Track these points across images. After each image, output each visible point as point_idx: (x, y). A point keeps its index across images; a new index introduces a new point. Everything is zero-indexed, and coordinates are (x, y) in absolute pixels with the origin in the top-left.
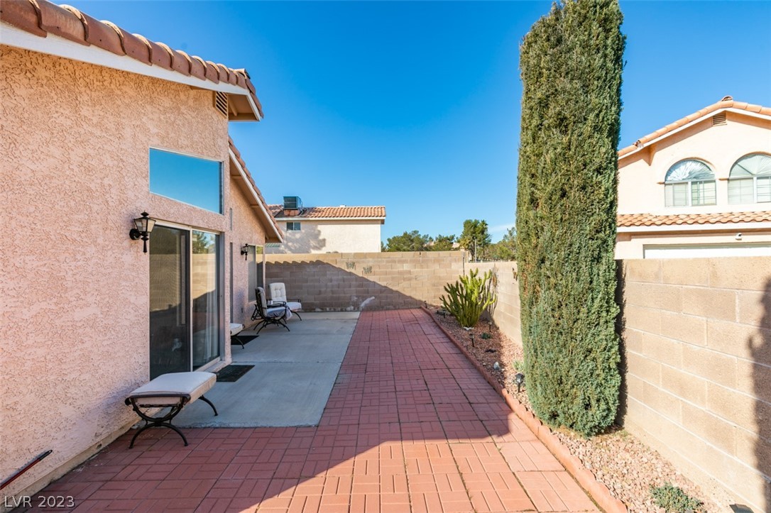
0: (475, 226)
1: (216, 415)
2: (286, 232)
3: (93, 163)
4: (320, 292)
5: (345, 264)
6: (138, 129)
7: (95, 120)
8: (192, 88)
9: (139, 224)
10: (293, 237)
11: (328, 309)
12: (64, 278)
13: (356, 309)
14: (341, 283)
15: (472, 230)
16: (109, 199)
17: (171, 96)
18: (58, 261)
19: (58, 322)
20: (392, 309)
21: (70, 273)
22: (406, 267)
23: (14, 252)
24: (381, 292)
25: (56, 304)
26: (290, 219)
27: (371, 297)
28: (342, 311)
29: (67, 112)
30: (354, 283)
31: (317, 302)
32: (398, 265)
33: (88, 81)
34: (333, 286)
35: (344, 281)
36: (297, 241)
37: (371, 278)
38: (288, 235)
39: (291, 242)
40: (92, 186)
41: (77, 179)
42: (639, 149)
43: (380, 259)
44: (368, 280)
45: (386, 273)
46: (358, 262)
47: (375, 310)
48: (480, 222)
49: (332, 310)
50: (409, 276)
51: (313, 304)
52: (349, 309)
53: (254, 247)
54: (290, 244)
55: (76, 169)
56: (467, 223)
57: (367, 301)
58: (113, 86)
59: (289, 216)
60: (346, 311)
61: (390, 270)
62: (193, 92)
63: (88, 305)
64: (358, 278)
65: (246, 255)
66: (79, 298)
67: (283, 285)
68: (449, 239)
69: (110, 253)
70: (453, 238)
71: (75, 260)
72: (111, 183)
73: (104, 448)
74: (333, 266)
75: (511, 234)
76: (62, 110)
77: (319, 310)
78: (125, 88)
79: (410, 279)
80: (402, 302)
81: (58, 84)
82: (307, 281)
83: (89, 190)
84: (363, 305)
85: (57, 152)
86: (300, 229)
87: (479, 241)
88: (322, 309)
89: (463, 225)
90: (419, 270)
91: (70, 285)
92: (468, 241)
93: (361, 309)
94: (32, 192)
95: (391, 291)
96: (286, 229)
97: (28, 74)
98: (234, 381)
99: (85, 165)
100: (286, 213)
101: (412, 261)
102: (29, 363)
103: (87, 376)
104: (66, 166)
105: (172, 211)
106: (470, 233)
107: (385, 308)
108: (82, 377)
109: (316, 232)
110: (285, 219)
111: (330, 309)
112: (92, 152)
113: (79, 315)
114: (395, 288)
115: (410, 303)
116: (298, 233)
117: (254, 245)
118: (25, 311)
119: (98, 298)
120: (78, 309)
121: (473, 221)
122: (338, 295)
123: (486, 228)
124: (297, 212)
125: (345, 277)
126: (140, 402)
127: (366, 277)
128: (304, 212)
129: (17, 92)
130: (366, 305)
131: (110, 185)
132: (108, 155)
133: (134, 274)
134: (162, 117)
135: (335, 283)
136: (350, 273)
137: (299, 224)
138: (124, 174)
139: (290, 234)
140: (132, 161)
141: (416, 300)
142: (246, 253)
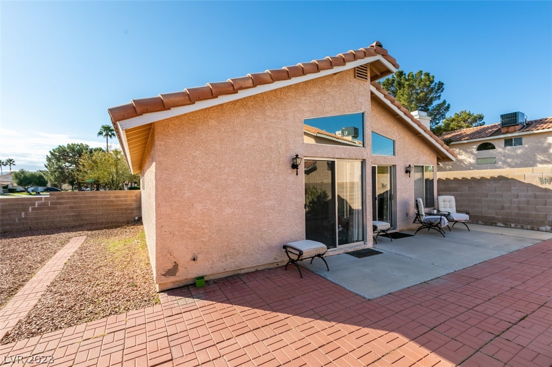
1: (328, 270)
2: (504, 149)
3: (272, 135)
4: (503, 208)
6: (296, 112)
7: (273, 115)
8: (335, 74)
9: (295, 161)
10: (513, 153)
11: (513, 225)
12: (260, 188)
14: (532, 199)
16: (281, 151)
17: (319, 85)
18: (258, 180)
19: (258, 206)
21: (262, 185)
23: (241, 177)
25: (257, 198)
26: (509, 135)
28: (532, 229)
29: (260, 116)
31: (500, 217)
33: (269, 98)
34: (519, 202)
35: (536, 198)
36: (518, 156)
38: (506, 151)
39: (510, 158)
40: (272, 146)
41: (265, 144)
49: (519, 226)
51: (493, 218)
52: (543, 228)
53: (423, 167)
54: (509, 160)
55: (264, 140)
58: (282, 96)
59: (507, 132)
60: (538, 230)
62: (335, 77)
63: (271, 200)
65: (410, 173)
66: (266, 196)
67: (453, 198)
69: (281, 176)
71: (265, 180)
72: (281, 143)
73: (280, 267)
74: (520, 182)
76: (258, 116)
77: (502, 225)
78: (288, 94)
81: (256, 106)
82: (487, 196)
83: (271, 148)
85: (256, 135)
86: (521, 144)
88: (505, 224)
91: (262, 190)
94: (247, 153)
96: (504, 146)
97: (245, 107)
98: (360, 258)
99: (269, 137)
100: (504, 130)
102: (247, 220)
103: (271, 231)
104: (260, 140)
105: (320, 151)
108: (269, 231)
109: (545, 145)
110: (502, 136)
111: (516, 226)
112: (271, 131)
113: (266, 203)
116: (520, 148)
117: (422, 165)
118: (245, 200)
119: (276, 197)
120: (266, 201)
122: (527, 212)
124: (517, 127)
125: (537, 193)
126: (289, 249)
128: (529, 125)
129: (241, 115)
131: (280, 144)
132: (280, 130)
133: (294, 186)
134: (312, 100)
135: (524, 199)
136: (546, 189)
137: (521, 138)
138: (288, 137)
139: (508, 150)
140: (292, 129)
142: (410, 172)
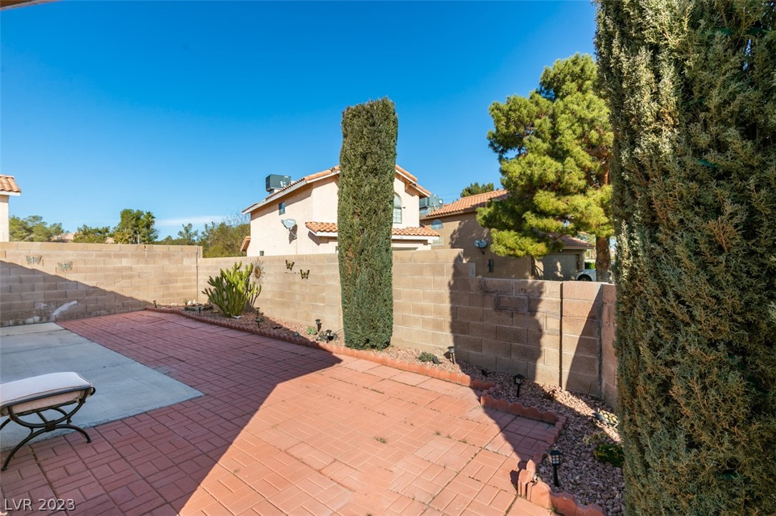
0: (138, 218)
5: (25, 258)
13: (44, 320)
14: (16, 285)
15: (133, 222)
20: (104, 315)
22: (125, 263)
24: (87, 294)
27: (70, 301)
28: (16, 324)
30: (41, 284)
32: (115, 260)
35: (21, 282)
37: (71, 277)
42: (333, 174)
43: (86, 252)
44: (66, 280)
45: (95, 270)
46: (49, 256)
47: (77, 318)
48: (145, 214)
50: (130, 272)
52: (30, 320)
56: (126, 214)
57: (65, 307)
60: (24, 324)
61: (103, 266)
64: (46, 277)
68: (100, 232)
70: (107, 231)
75: (187, 231)
79: (130, 277)
80: (121, 304)
84: (56, 313)
87: (143, 237)
89: (120, 215)
90: (144, 266)
92: (128, 236)
93: (53, 319)
95: (104, 292)
101: (134, 256)
106: (130, 227)
107: (94, 313)
114: (108, 289)
115: (130, 305)
121: (135, 211)
122: (8, 303)
123: (153, 222)
125: (23, 276)
127: (62, 275)
130: (62, 312)
135: (4, 285)
136: (34, 270)
141: (139, 301)
